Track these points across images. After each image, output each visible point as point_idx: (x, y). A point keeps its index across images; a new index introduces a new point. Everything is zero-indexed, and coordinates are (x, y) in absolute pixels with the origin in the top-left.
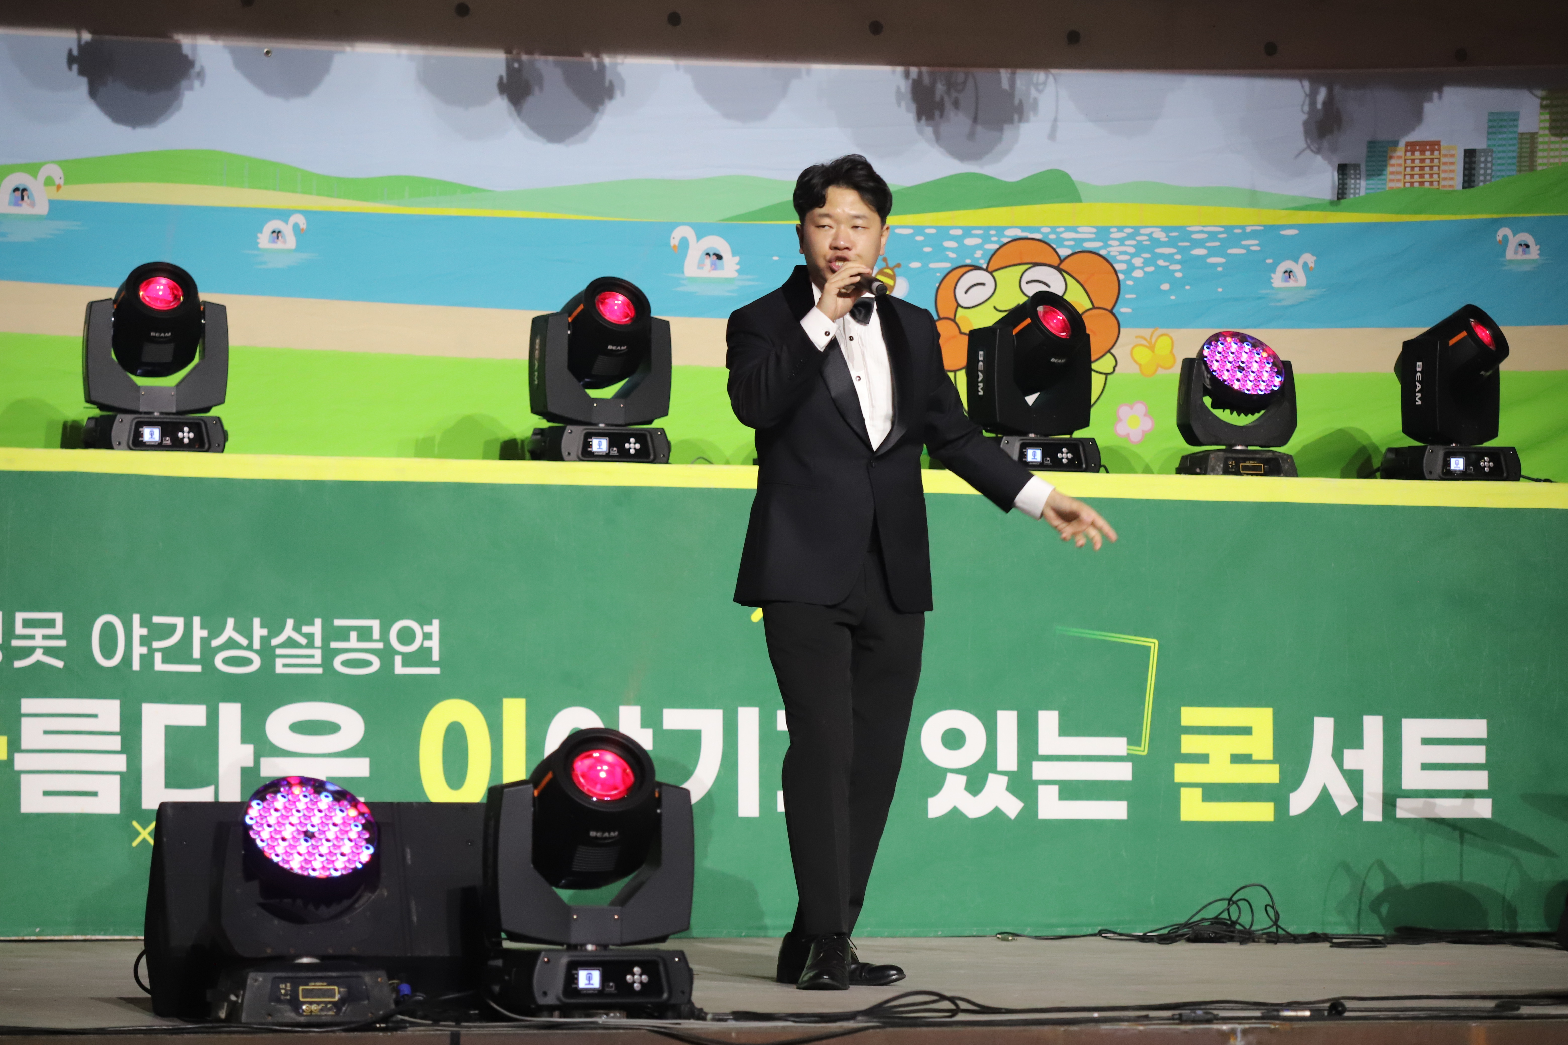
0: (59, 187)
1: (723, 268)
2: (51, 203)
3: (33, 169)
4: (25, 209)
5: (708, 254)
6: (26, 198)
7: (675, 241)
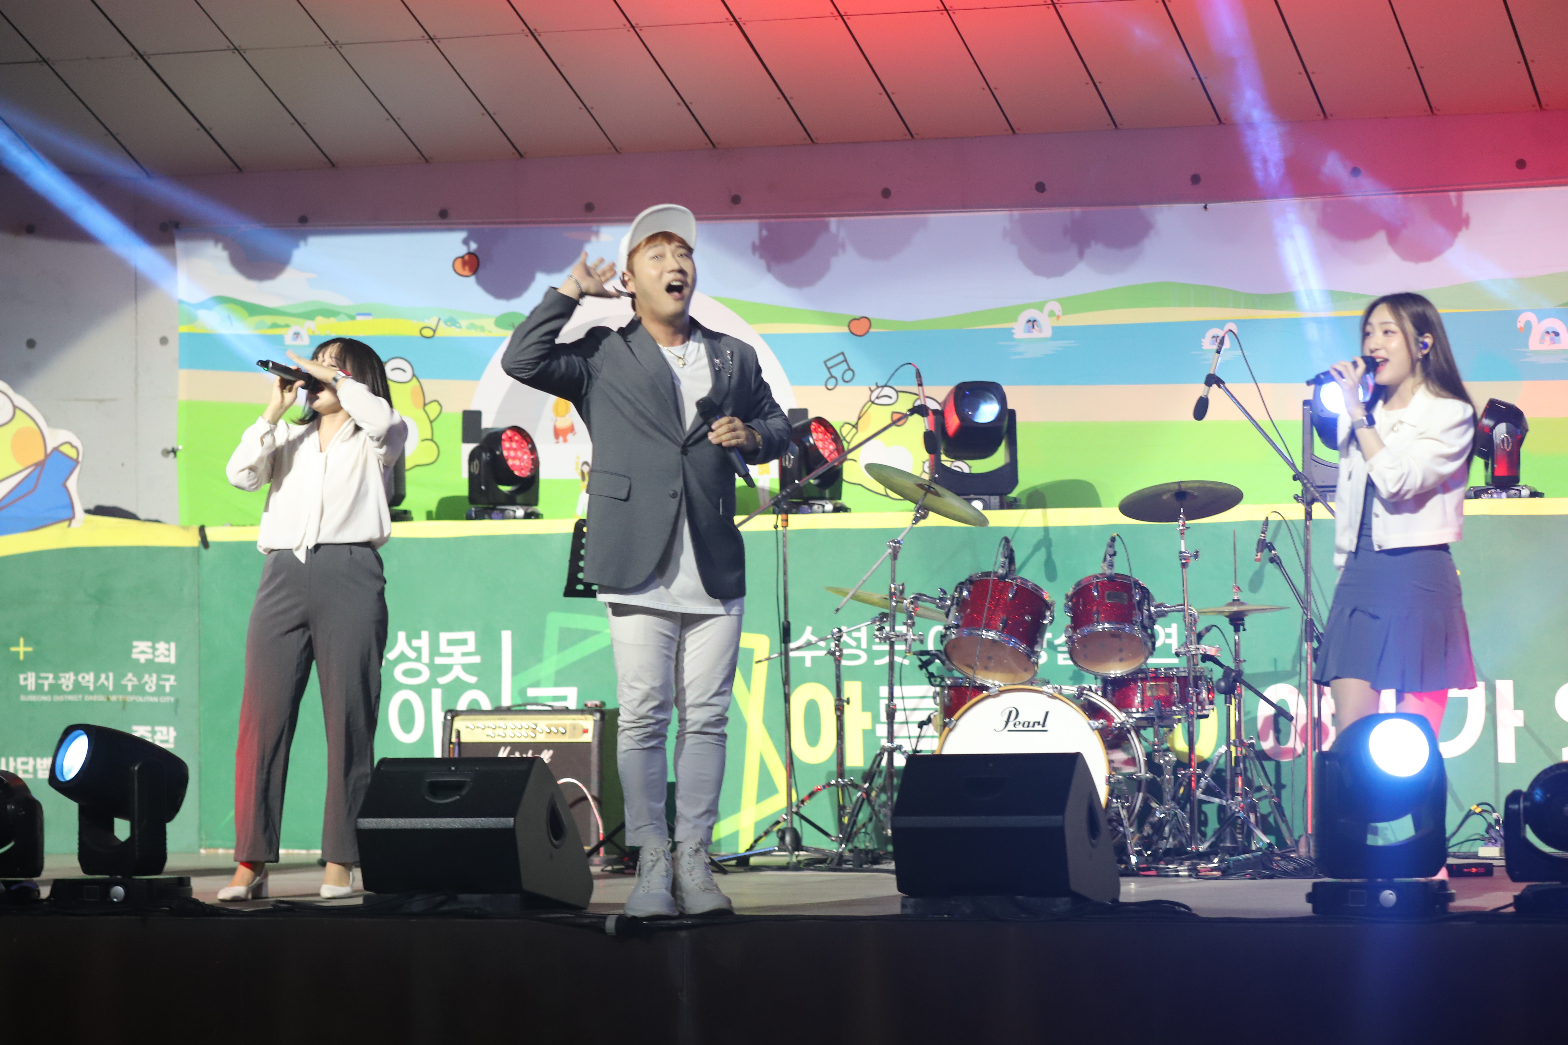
0: (1058, 317)
1: (1560, 342)
2: (1054, 328)
3: (1040, 307)
4: (1035, 334)
5: (1548, 332)
6: (1035, 327)
7: (1520, 324)
